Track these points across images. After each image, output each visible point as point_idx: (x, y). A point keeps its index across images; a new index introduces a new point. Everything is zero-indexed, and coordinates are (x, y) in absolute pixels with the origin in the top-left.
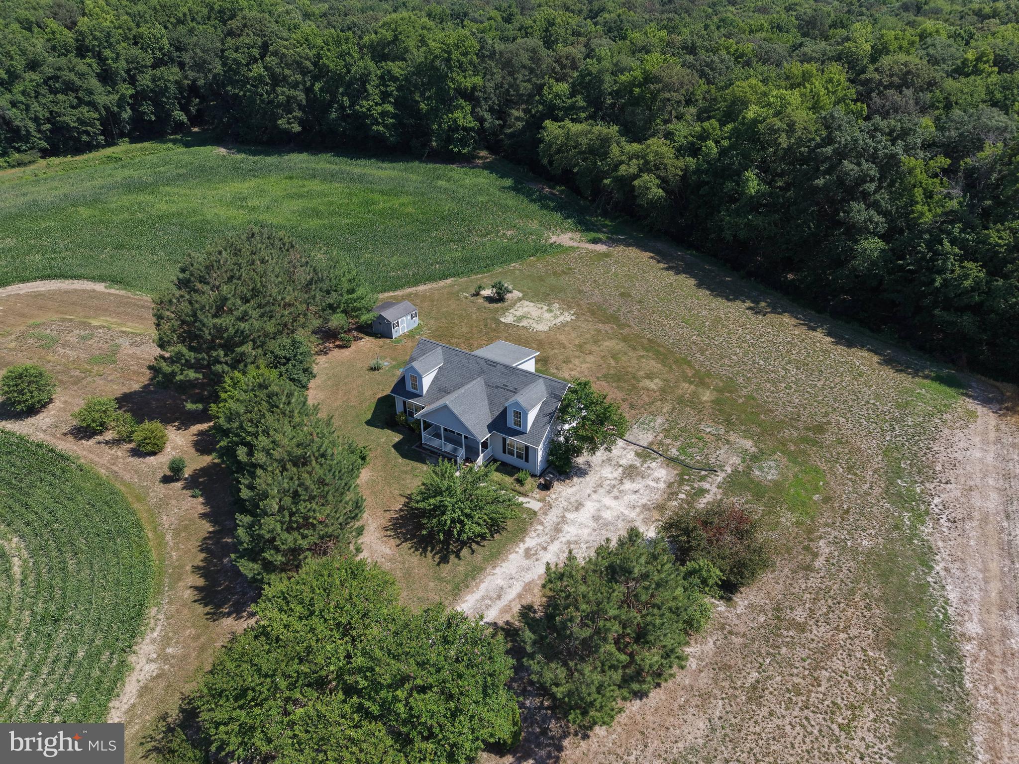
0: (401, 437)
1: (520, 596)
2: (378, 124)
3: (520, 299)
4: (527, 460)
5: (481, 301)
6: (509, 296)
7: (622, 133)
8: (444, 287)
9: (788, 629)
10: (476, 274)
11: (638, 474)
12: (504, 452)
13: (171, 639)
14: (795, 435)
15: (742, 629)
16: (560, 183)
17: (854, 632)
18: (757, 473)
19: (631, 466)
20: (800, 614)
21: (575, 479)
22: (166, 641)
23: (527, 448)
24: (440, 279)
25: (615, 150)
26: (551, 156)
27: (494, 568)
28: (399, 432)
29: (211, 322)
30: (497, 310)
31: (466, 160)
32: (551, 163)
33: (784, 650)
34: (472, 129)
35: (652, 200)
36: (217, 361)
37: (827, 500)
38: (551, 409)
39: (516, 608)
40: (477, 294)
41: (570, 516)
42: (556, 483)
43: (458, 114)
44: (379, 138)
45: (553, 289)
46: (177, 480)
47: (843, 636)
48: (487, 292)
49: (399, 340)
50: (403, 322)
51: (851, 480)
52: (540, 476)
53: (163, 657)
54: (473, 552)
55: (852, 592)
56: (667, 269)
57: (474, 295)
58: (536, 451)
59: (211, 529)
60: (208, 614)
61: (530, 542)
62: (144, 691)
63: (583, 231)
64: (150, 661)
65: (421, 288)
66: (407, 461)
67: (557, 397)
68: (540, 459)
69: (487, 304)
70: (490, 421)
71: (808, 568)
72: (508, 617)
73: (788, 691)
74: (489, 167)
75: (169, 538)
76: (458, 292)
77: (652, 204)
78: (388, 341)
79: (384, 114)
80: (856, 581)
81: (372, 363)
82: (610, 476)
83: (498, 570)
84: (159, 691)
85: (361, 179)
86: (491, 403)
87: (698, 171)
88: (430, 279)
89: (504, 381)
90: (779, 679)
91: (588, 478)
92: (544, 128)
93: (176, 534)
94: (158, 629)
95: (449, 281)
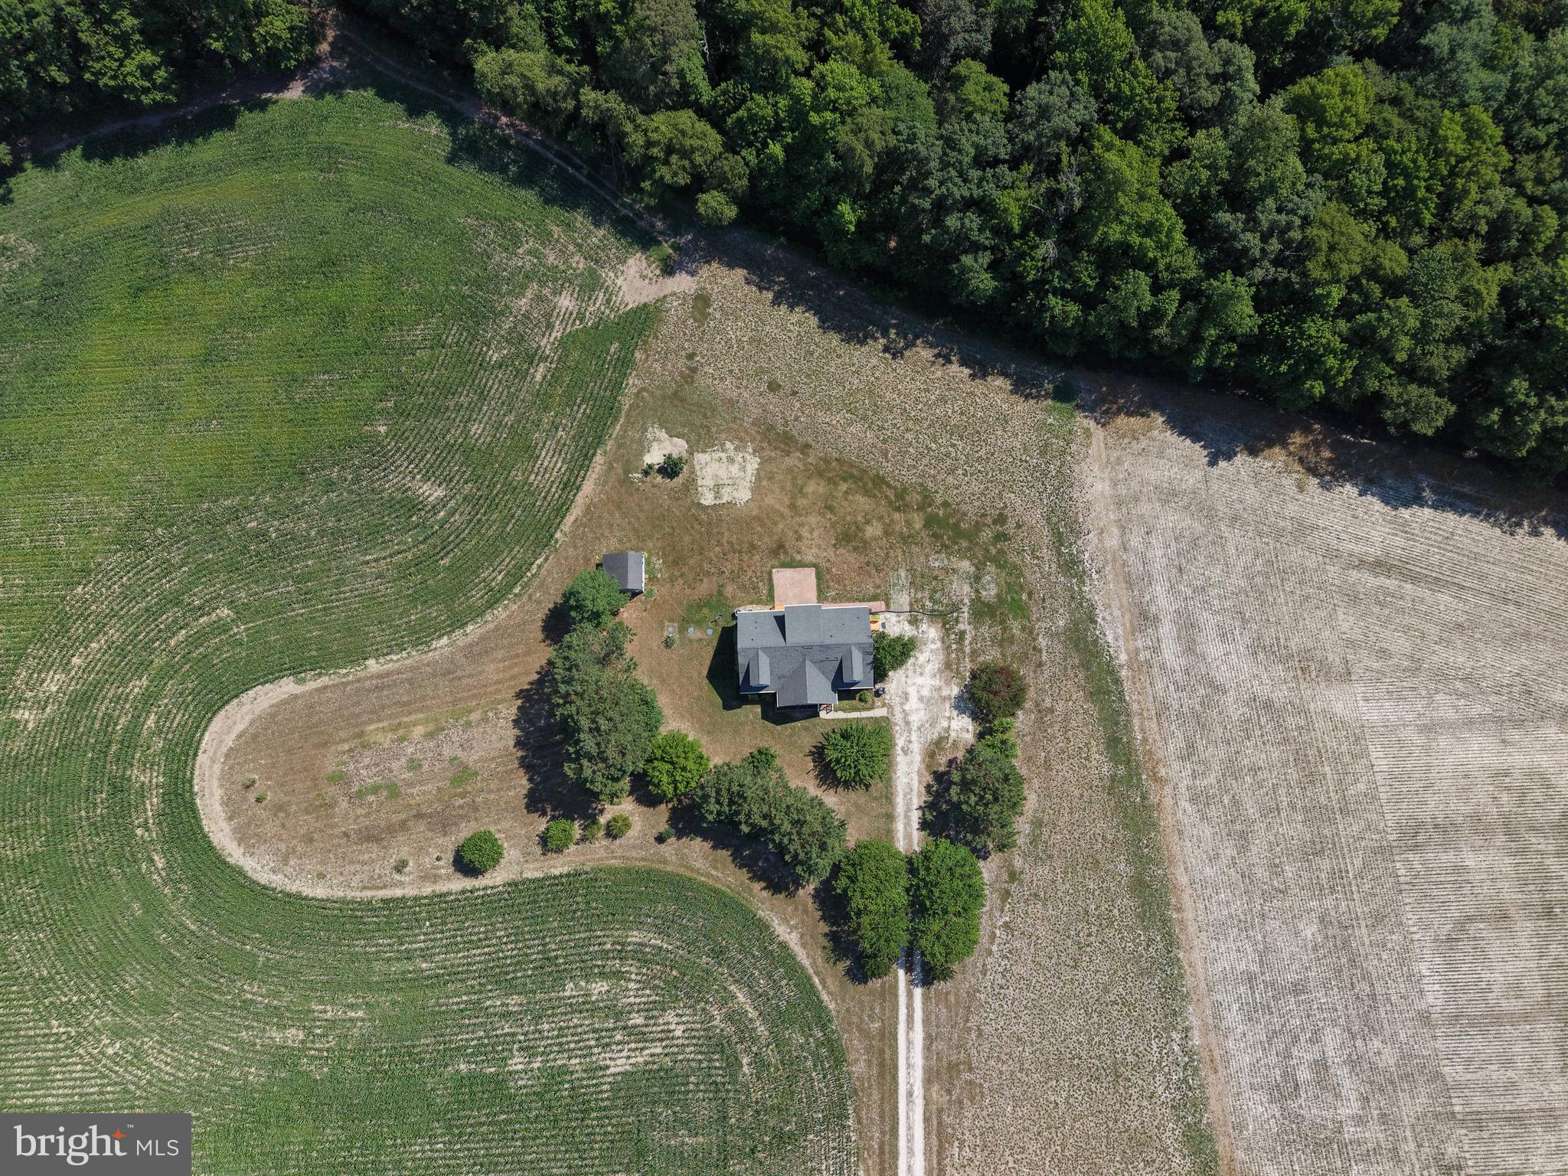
0: (761, 709)
1: (920, 782)
3: (691, 453)
5: (659, 479)
8: (606, 474)
9: (1046, 715)
13: (786, 918)
14: (990, 534)
22: (785, 921)
27: (895, 773)
28: (755, 705)
30: (687, 489)
33: (1049, 730)
37: (1030, 595)
39: (923, 791)
41: (907, 707)
46: (667, 836)
47: (1070, 703)
49: (650, 592)
51: (1037, 565)
53: (793, 927)
55: (1066, 668)
57: (645, 473)
59: (729, 853)
60: (786, 896)
61: (900, 742)
62: (804, 946)
64: (789, 933)
65: (587, 488)
66: (782, 726)
70: (830, 684)
72: (924, 798)
75: (714, 873)
76: (626, 474)
78: (642, 597)
83: (899, 774)
84: (810, 941)
86: (824, 673)
89: (825, 655)
90: (1053, 749)
94: (774, 918)
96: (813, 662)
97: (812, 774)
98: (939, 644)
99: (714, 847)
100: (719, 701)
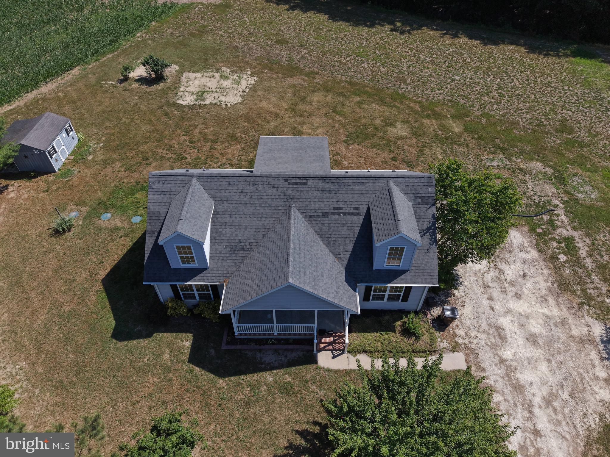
0: (191, 337)
3: (181, 72)
4: (405, 300)
5: (136, 85)
6: (167, 71)
8: (75, 81)
10: (104, 54)
18: (580, 195)
23: (408, 289)
24: (63, 72)
30: (164, 92)
40: (126, 79)
49: (66, 172)
50: (59, 144)
57: (121, 81)
65: (45, 89)
69: (145, 88)
70: (343, 270)
76: (98, 81)
78: (51, 177)
81: (55, 222)
86: (329, 243)
89: (333, 203)
95: (76, 71)
96: (309, 217)
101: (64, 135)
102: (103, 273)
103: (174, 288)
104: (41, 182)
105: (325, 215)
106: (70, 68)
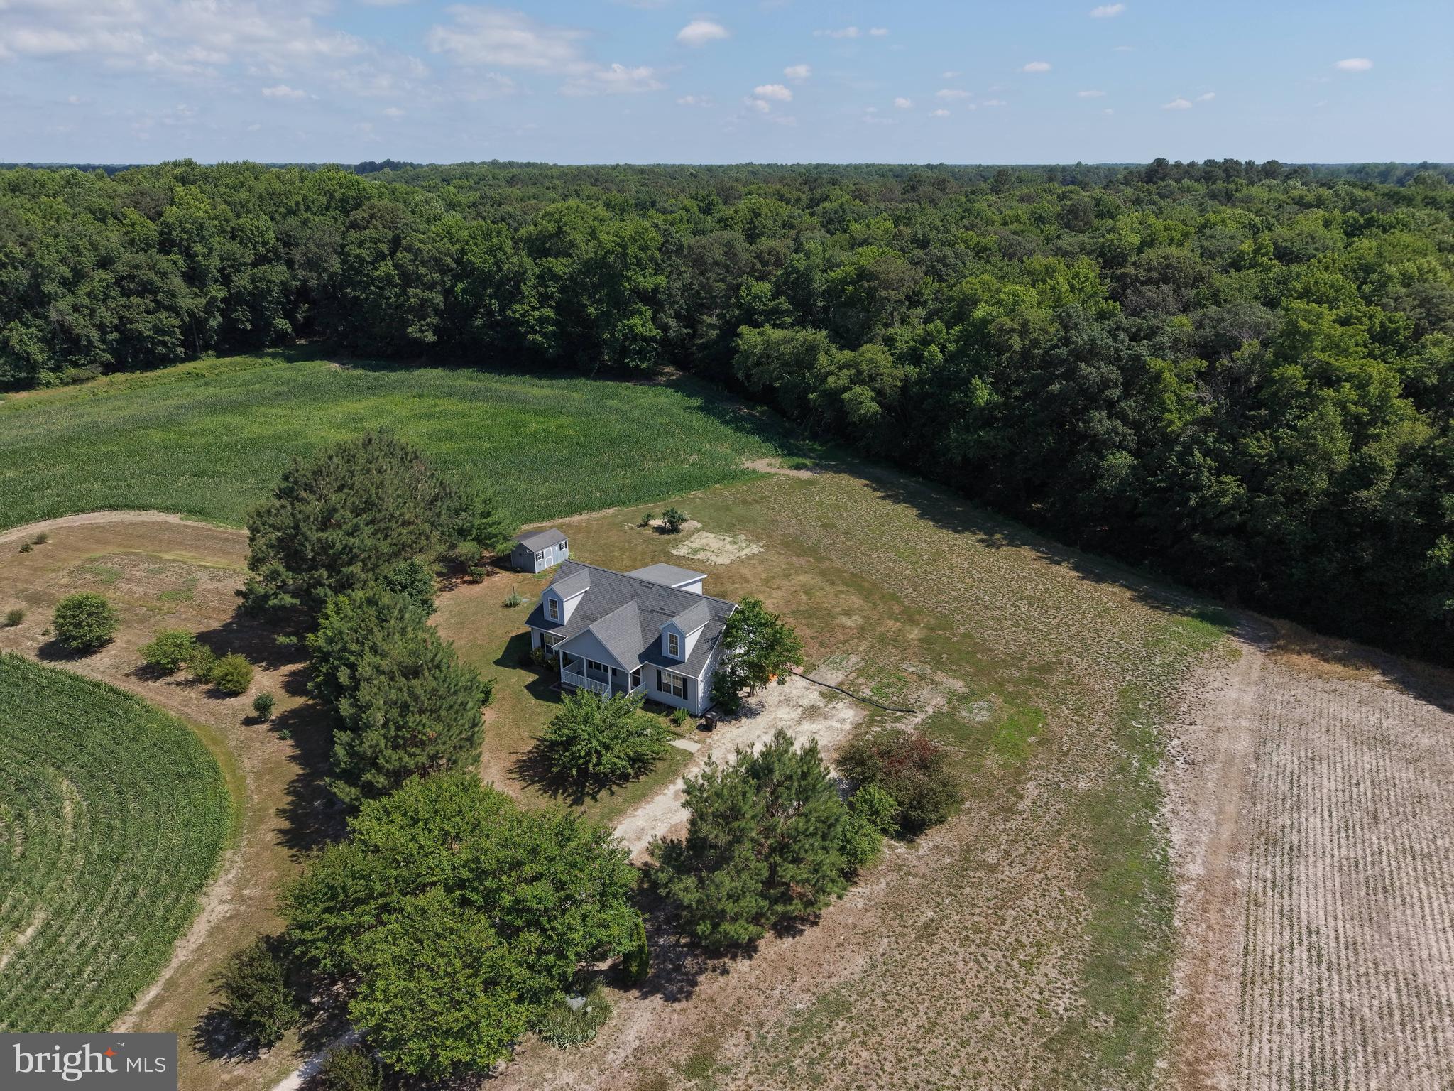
0: (536, 677)
2: (535, 332)
3: (698, 530)
4: (686, 697)
5: (649, 532)
6: (683, 526)
7: (831, 339)
8: (604, 517)
9: (976, 870)
10: (645, 503)
11: (820, 715)
12: (659, 689)
13: (248, 881)
14: (1017, 674)
15: (922, 869)
16: (760, 403)
17: (1053, 872)
18: (964, 714)
19: (813, 707)
20: (992, 856)
21: (744, 720)
22: (242, 883)
23: (685, 680)
24: (600, 509)
25: (822, 359)
26: (749, 369)
27: (636, 809)
28: (534, 672)
29: (315, 535)
30: (668, 542)
31: (646, 377)
32: (748, 376)
33: (968, 890)
34: (653, 339)
35: (865, 415)
36: (319, 583)
37: (1044, 742)
38: (713, 635)
40: (645, 524)
42: (719, 724)
43: (636, 320)
44: (536, 349)
45: (740, 519)
46: (262, 722)
47: (1038, 876)
48: (656, 523)
49: (542, 575)
50: (549, 554)
51: (1076, 722)
52: (701, 717)
53: (238, 898)
54: (613, 794)
55: (1058, 834)
56: (884, 498)
57: (641, 526)
58: (695, 682)
59: (301, 772)
60: (293, 856)
62: (215, 931)
63: (785, 456)
64: (222, 902)
65: (576, 518)
66: (542, 702)
67: (722, 620)
68: (700, 694)
69: (656, 536)
70: (642, 649)
71: (1011, 810)
73: (966, 929)
74: (674, 385)
75: (250, 780)
76: (622, 522)
77: (867, 421)
78: (530, 575)
79: (542, 320)
80: (1063, 823)
81: (507, 598)
82: (786, 717)
83: (640, 812)
84: (233, 929)
85: (511, 397)
86: (644, 630)
87: (921, 381)
88: (587, 508)
89: (661, 605)
90: (957, 918)
91: (759, 719)
92: (740, 336)
93: (259, 776)
94: (234, 871)
95: (612, 511)
96: (641, 610)
97: (514, 758)
98: (848, 726)
99: (292, 759)
100: (499, 656)
101: (557, 548)
102: (514, 634)
103: (542, 635)
104: (520, 576)
105: (652, 611)
106: (609, 506)
